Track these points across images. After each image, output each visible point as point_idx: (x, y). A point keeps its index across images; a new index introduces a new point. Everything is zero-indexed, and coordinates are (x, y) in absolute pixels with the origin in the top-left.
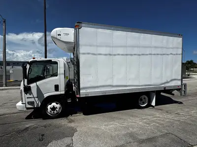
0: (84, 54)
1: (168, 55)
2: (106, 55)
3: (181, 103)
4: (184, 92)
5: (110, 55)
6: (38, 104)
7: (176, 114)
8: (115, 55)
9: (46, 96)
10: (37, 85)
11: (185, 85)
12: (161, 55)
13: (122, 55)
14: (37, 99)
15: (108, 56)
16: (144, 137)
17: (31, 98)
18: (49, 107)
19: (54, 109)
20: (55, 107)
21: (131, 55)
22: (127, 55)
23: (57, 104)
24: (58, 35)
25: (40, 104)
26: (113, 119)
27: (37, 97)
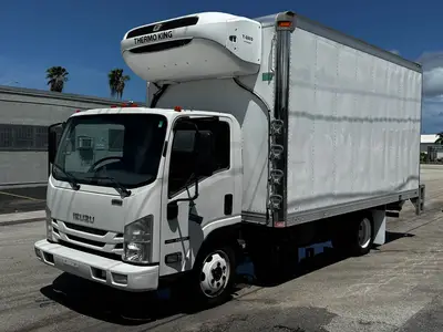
4: (422, 204)
6: (188, 262)
9: (207, 230)
11: (423, 189)
14: (187, 244)
17: (174, 241)
20: (221, 266)
24: (231, 38)
25: (193, 260)
27: (188, 238)
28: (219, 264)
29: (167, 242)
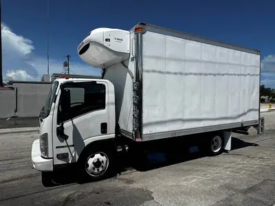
0: (148, 71)
1: (245, 75)
2: (176, 74)
3: (256, 145)
4: (262, 129)
5: (181, 74)
6: (74, 158)
7: (260, 158)
8: (187, 74)
9: (87, 142)
10: (74, 125)
11: (263, 120)
12: (238, 75)
13: (195, 74)
14: (72, 149)
15: (179, 76)
16: (244, 187)
17: (63, 147)
18: (91, 161)
19: (98, 164)
20: (101, 160)
21: (206, 75)
22: (201, 74)
23: (102, 155)
24: (107, 40)
25: (77, 157)
26: (188, 172)
27: (73, 146)
28: (98, 160)
29: (57, 147)
